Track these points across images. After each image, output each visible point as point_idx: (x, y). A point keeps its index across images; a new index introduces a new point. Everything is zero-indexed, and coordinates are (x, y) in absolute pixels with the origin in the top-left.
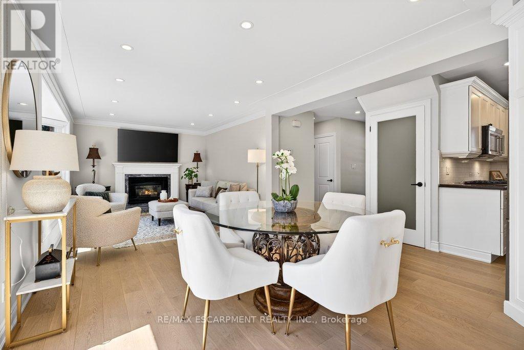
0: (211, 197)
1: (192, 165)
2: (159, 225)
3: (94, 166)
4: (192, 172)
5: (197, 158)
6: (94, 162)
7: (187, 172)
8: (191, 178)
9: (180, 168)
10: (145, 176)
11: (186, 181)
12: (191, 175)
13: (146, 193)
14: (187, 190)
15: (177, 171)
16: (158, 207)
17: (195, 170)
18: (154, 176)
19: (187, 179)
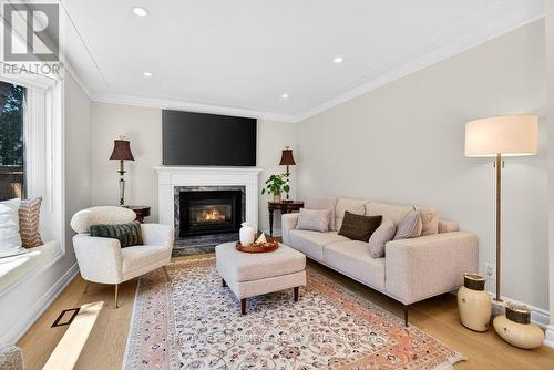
0: (330, 230)
1: (280, 171)
2: (244, 313)
3: (122, 173)
4: (281, 183)
5: (287, 158)
6: (122, 165)
7: (272, 182)
8: (278, 193)
9: (259, 176)
10: (205, 189)
11: (270, 197)
12: (279, 188)
13: (208, 218)
14: (271, 212)
15: (255, 181)
16: (241, 270)
17: (284, 179)
18: (220, 189)
19: (272, 194)
